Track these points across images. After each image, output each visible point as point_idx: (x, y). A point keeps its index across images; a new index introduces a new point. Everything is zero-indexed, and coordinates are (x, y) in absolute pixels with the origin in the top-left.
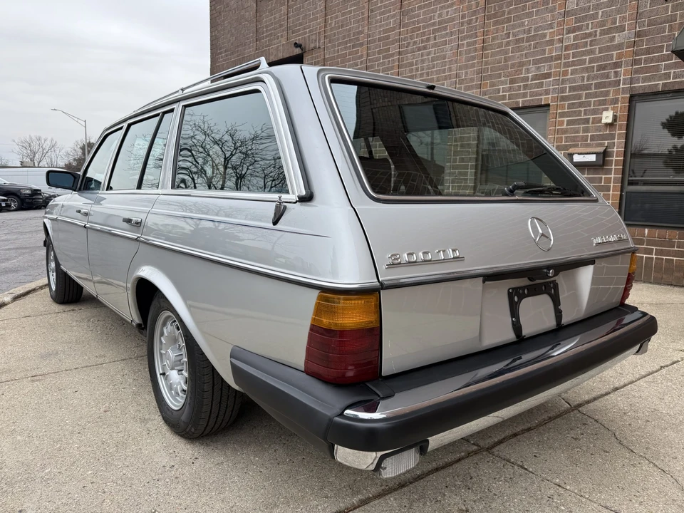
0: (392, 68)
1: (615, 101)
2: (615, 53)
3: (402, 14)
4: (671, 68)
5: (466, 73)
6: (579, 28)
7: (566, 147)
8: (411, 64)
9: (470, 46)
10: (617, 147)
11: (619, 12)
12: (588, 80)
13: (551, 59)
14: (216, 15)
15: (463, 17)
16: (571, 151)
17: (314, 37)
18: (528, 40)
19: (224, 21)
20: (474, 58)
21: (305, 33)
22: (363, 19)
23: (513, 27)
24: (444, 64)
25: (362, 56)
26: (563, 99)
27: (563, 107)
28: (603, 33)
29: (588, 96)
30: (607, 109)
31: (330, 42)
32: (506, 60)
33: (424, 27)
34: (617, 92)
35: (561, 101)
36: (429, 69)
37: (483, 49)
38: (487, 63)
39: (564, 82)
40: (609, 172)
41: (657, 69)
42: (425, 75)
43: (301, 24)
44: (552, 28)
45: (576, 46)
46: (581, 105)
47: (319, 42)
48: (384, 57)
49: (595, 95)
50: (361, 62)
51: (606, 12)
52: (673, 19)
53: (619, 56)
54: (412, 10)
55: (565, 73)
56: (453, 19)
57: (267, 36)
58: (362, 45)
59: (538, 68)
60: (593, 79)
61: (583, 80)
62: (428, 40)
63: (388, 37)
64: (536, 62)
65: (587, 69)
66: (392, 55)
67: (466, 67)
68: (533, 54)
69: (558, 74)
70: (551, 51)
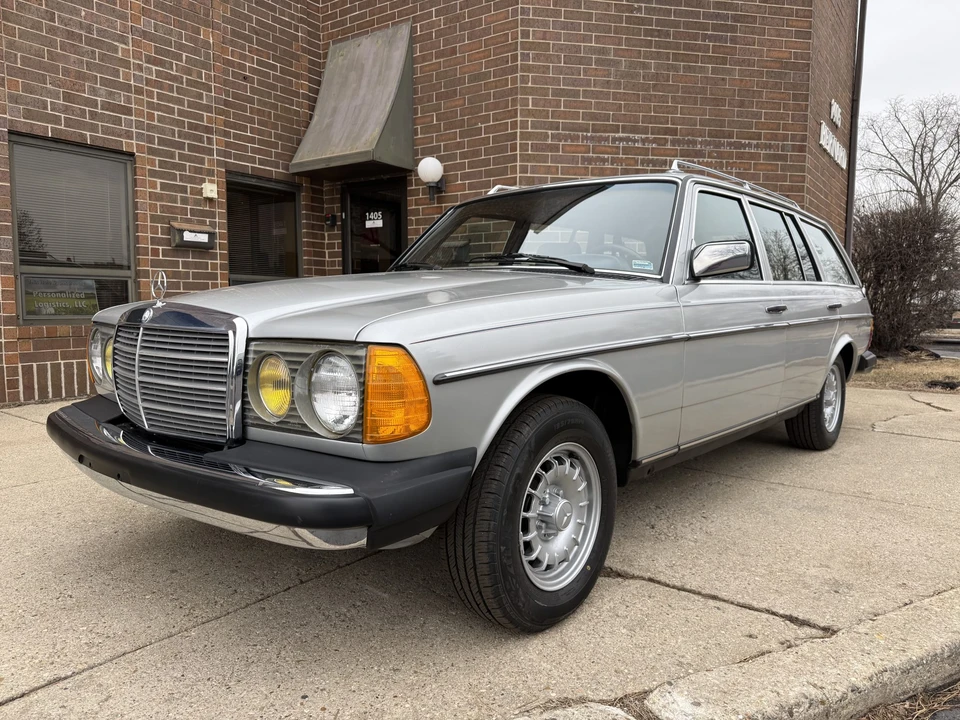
1: (212, 173)
2: (204, 114)
4: (256, 153)
6: (161, 63)
7: (164, 219)
10: (220, 229)
12: (179, 137)
13: (128, 88)
16: (176, 225)
23: (60, 8)
26: (152, 151)
27: (153, 163)
28: (190, 83)
29: (181, 157)
30: (207, 181)
32: (52, 57)
34: (212, 162)
35: (148, 154)
39: (150, 128)
40: (214, 257)
41: (245, 149)
44: (126, 44)
45: (160, 85)
46: (175, 166)
49: (190, 159)
51: (191, 59)
52: (251, 101)
53: (210, 120)
55: (151, 117)
59: (111, 94)
60: (185, 137)
61: (174, 135)
65: (177, 123)
68: (100, 69)
69: (140, 113)
70: (127, 76)
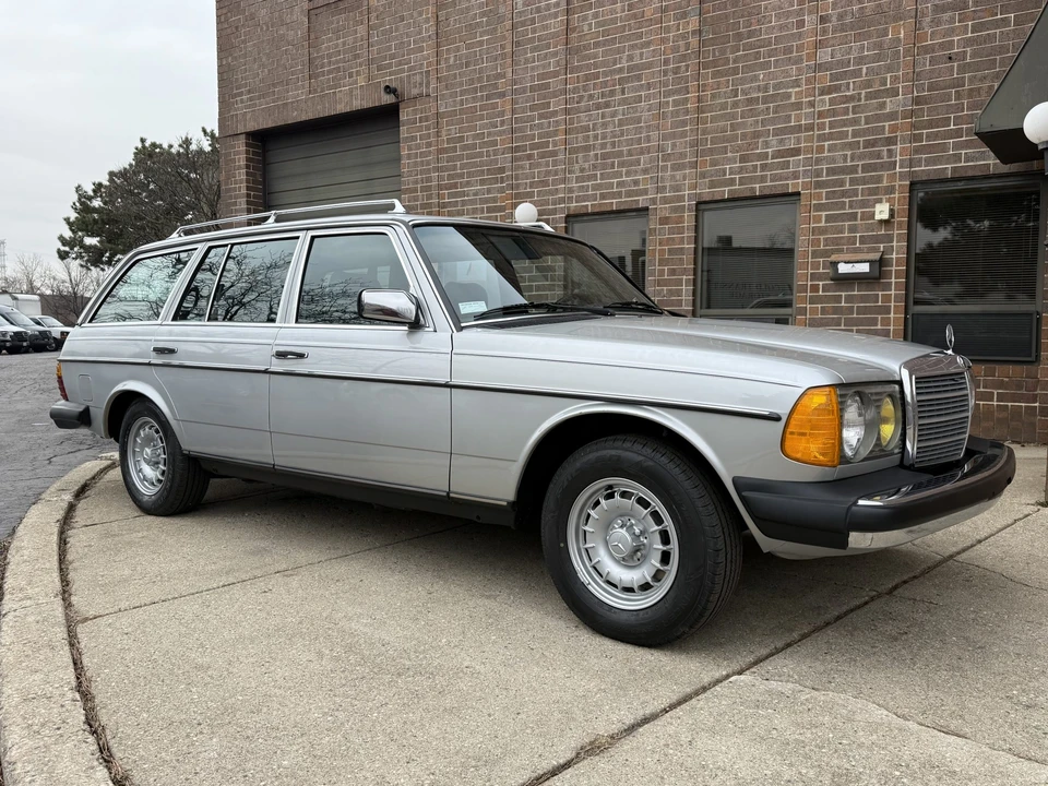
0: (555, 133)
1: (891, 190)
2: (887, 124)
3: (568, 51)
4: (962, 148)
5: (674, 145)
6: (837, 89)
7: (826, 254)
8: (587, 129)
9: (679, 105)
10: (897, 253)
11: (889, 69)
12: (852, 160)
13: (798, 129)
14: (229, 31)
15: (666, 62)
16: (834, 258)
17: (418, 78)
18: (766, 100)
19: (244, 42)
20: (684, 123)
21: (403, 71)
22: (504, 56)
23: (743, 81)
24: (638, 130)
25: (502, 113)
26: (819, 185)
27: (819, 196)
28: (869, 96)
29: (852, 181)
30: (880, 201)
31: (447, 87)
32: (733, 129)
33: (605, 74)
34: (892, 177)
35: (816, 188)
36: (615, 137)
37: (699, 110)
38: (705, 132)
39: (818, 161)
40: (887, 287)
41: (944, 147)
42: (608, 146)
43: (393, 57)
44: (799, 86)
45: (833, 113)
46: (844, 194)
47: (428, 87)
48: (541, 116)
49: (864, 181)
50: (503, 123)
51: (873, 68)
52: (959, 83)
53: (894, 129)
54: (586, 47)
55: (820, 149)
56: (650, 65)
57: (329, 72)
58: (503, 95)
59: (781, 142)
60: (860, 159)
61: (845, 160)
62: (612, 93)
63: (547, 86)
64: (777, 132)
65: (851, 146)
66: (555, 113)
67: (673, 136)
68: (773, 121)
69: (809, 150)
70: (798, 118)
